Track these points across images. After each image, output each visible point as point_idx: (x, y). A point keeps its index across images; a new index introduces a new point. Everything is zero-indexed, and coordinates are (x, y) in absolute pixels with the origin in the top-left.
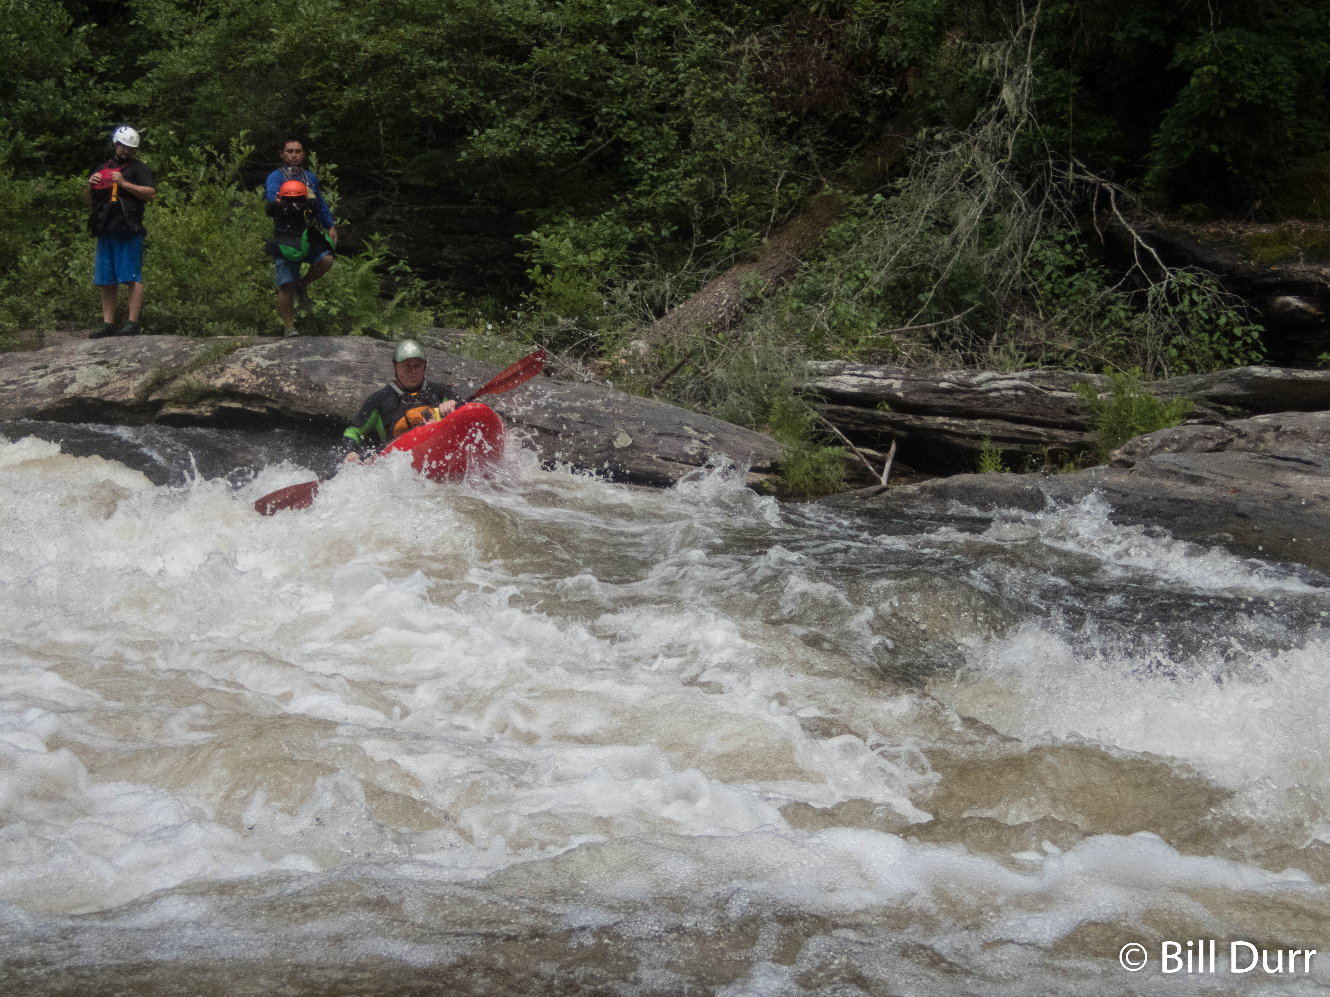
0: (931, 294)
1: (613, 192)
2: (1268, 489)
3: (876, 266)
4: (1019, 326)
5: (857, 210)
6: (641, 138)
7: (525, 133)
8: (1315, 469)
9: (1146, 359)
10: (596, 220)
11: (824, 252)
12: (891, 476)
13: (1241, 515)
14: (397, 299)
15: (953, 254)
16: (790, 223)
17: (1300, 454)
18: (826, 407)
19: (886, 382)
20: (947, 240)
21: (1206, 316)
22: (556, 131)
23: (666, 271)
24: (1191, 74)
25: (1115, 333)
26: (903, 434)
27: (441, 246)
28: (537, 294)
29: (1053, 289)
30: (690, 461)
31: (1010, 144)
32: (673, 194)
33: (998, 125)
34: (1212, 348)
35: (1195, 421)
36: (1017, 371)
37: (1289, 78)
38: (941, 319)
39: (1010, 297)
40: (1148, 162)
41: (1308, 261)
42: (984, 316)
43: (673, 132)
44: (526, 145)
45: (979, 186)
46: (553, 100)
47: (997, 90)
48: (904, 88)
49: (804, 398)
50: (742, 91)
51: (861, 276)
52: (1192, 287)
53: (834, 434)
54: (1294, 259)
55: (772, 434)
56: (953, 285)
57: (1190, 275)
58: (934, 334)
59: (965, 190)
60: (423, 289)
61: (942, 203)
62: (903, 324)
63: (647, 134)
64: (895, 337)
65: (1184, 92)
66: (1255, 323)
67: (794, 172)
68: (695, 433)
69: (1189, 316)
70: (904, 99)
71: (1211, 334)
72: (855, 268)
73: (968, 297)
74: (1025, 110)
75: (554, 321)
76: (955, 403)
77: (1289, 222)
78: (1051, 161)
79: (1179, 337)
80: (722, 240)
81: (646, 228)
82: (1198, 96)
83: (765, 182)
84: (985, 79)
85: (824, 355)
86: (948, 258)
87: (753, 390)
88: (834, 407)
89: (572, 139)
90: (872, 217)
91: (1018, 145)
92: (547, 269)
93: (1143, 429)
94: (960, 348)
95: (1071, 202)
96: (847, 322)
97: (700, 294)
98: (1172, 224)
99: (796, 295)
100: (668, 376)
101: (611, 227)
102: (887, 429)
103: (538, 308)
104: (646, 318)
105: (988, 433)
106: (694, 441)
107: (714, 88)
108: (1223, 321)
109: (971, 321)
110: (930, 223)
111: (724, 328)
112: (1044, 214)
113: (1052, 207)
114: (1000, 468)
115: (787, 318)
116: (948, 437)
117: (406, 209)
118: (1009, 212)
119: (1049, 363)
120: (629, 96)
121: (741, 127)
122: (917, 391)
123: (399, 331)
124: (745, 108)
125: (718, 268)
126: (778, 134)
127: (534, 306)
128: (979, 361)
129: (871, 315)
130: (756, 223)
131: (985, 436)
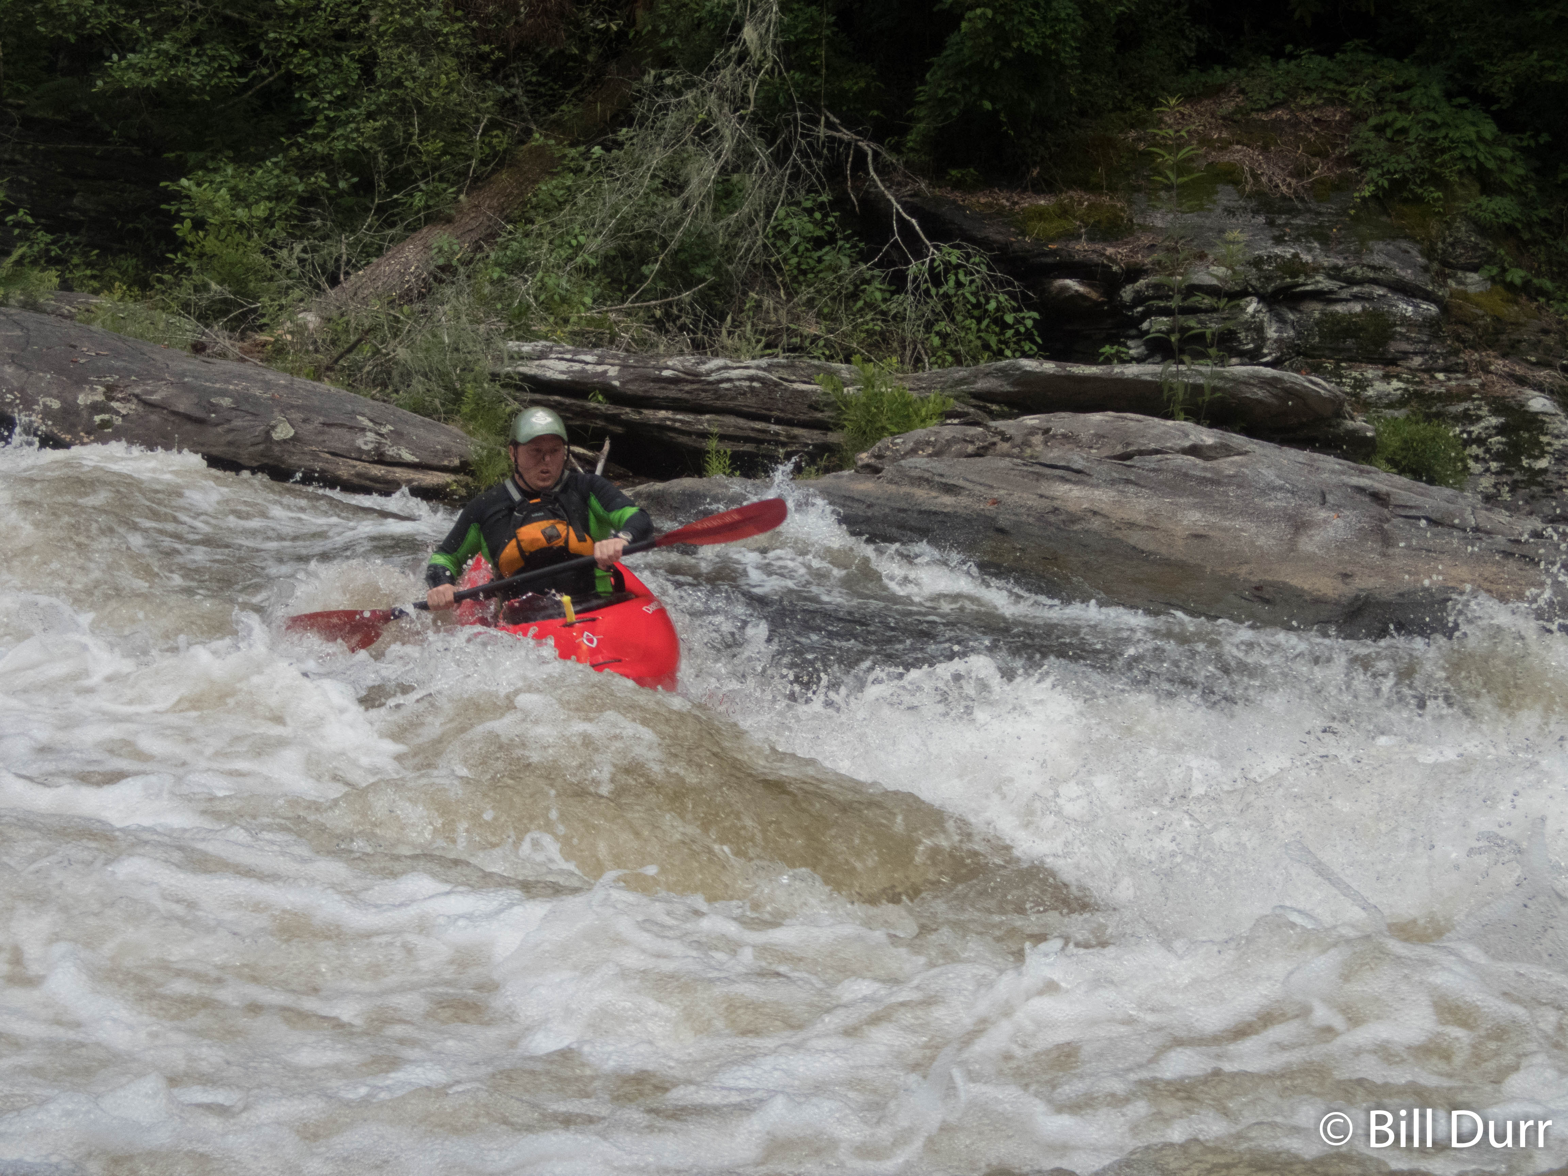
0: (657, 266)
1: (282, 135)
2: (1031, 500)
3: (593, 231)
4: (758, 305)
5: (572, 165)
6: (315, 71)
7: (174, 60)
8: (1086, 478)
9: (904, 348)
10: (260, 167)
11: (532, 213)
13: (1001, 531)
14: (15, 256)
15: (683, 219)
16: (493, 178)
17: (1069, 461)
18: (528, 396)
19: (600, 369)
20: (676, 203)
21: (973, 300)
22: (213, 58)
23: (344, 230)
24: (961, 17)
25: (868, 317)
26: (619, 430)
27: (71, 193)
28: (187, 255)
29: (799, 263)
30: (364, 457)
31: (751, 93)
32: (354, 140)
33: (739, 70)
34: (979, 338)
35: (956, 421)
36: (753, 358)
37: (1073, 25)
38: (667, 296)
39: (749, 271)
40: (911, 119)
41: (1091, 239)
42: (718, 294)
43: (353, 65)
44: (175, 75)
45: (715, 141)
46: (210, 22)
47: (738, 27)
48: (631, 22)
49: (502, 386)
50: (438, 19)
51: (574, 242)
52: (959, 266)
54: (1075, 236)
55: (463, 427)
56: (682, 256)
57: (957, 252)
58: (658, 313)
59: (699, 145)
60: (47, 244)
61: (671, 159)
62: (623, 301)
63: (323, 66)
64: (612, 316)
65: (954, 38)
66: (1029, 309)
67: (499, 117)
68: (371, 424)
69: (954, 300)
70: (631, 35)
71: (979, 321)
72: (568, 233)
73: (700, 271)
74: (770, 52)
75: (206, 287)
76: (679, 395)
77: (1071, 193)
78: (799, 114)
79: (943, 324)
80: (411, 196)
81: (320, 178)
82: (969, 43)
83: (463, 128)
84: (724, 15)
85: (527, 335)
86: (678, 224)
87: (442, 375)
88: (537, 396)
89: (231, 69)
90: (590, 173)
91: (761, 94)
92: (199, 224)
93: (895, 430)
94: (689, 331)
95: (821, 163)
96: (556, 297)
97: (382, 260)
98: (937, 192)
99: (498, 264)
100: (341, 356)
101: (278, 176)
102: (600, 423)
103: (189, 271)
104: (317, 287)
105: (715, 430)
106: (368, 434)
107: (404, 13)
108: (992, 305)
109: (703, 299)
110: (657, 183)
111: (411, 301)
112: (791, 175)
113: (799, 168)
114: (728, 471)
115: (486, 291)
116: (672, 435)
117: (29, 147)
118: (750, 171)
119: (789, 350)
120: (302, 20)
121: (436, 60)
122: (636, 380)
123: (17, 295)
124: (440, 39)
125: (406, 228)
126: (479, 70)
127: (183, 268)
128: (711, 346)
129: (585, 289)
130: (453, 178)
131: (710, 435)
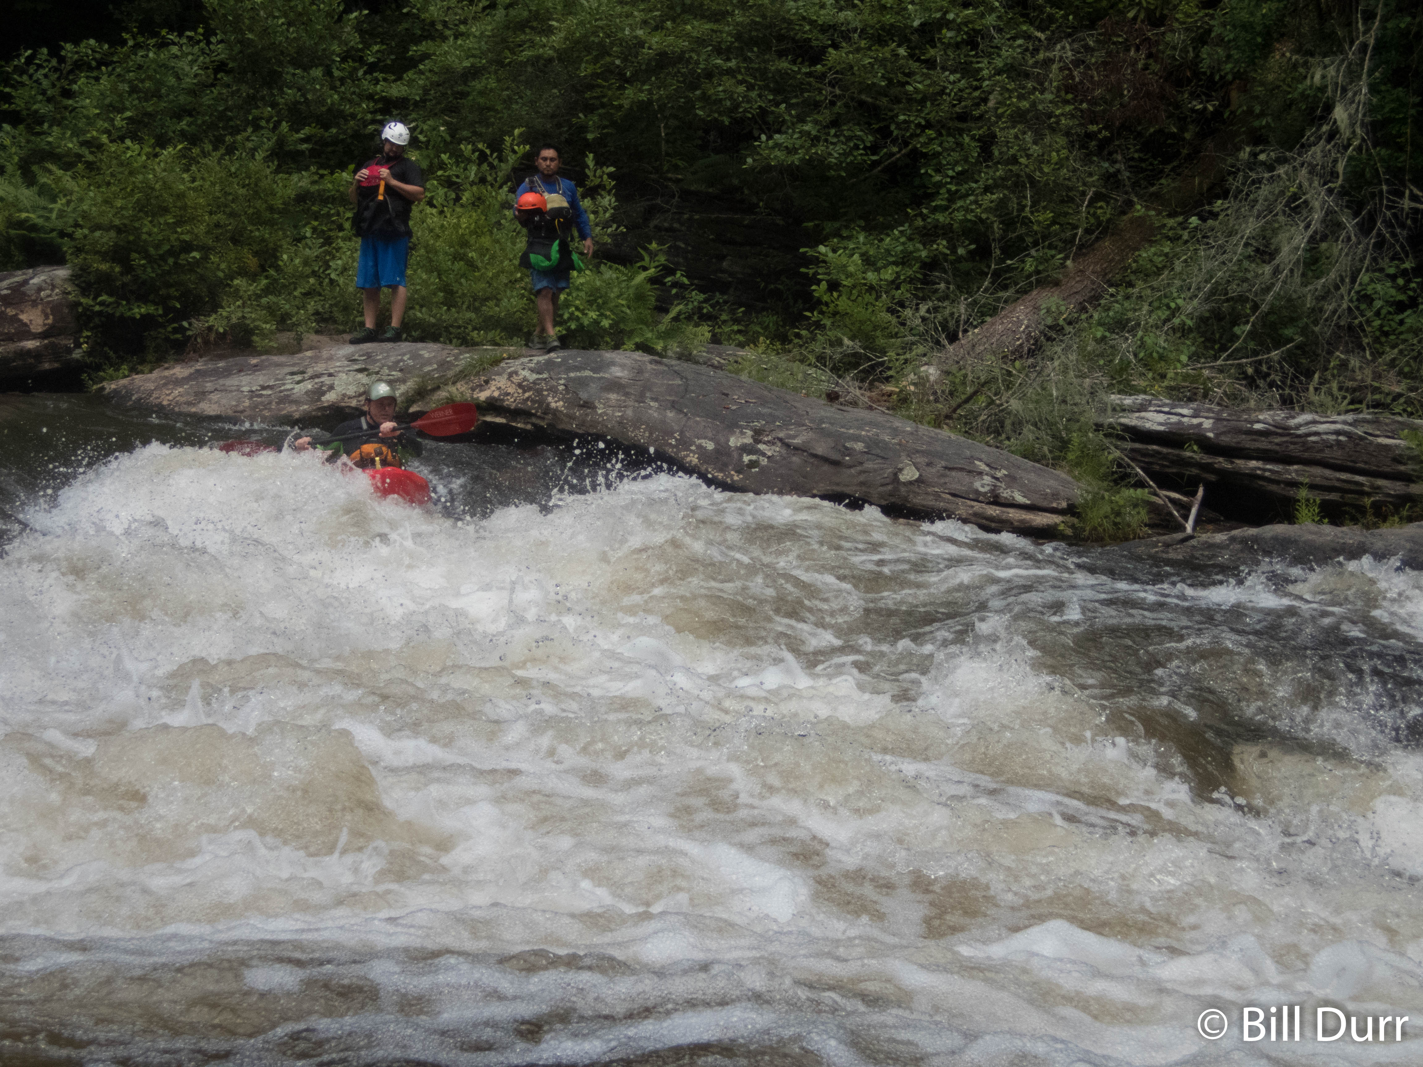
0: (1248, 327)
1: (907, 206)
3: (1189, 294)
4: (1344, 365)
5: (1170, 234)
6: (939, 149)
7: (815, 140)
10: (888, 235)
11: (1133, 277)
12: (1197, 522)
14: (673, 312)
15: (1273, 285)
16: (1096, 245)
18: (1129, 445)
19: (1195, 421)
20: (1268, 269)
22: (849, 139)
23: (962, 292)
26: (1212, 478)
27: (722, 258)
28: (822, 313)
29: (1381, 326)
30: (981, 498)
31: (1340, 167)
32: (972, 211)
33: (1329, 147)
36: (1339, 414)
38: (1257, 355)
39: (1334, 333)
42: (1304, 353)
43: (974, 144)
44: (816, 153)
45: (1305, 212)
46: (846, 105)
47: (1329, 108)
48: (1226, 103)
49: (1105, 435)
50: (1051, 102)
51: (1173, 305)
53: (1137, 474)
55: (1070, 472)
56: (1272, 318)
58: (1250, 371)
59: (1290, 215)
60: (700, 302)
61: (1263, 229)
62: (1216, 358)
63: (946, 145)
64: (1206, 372)
67: (1103, 190)
68: (987, 469)
70: (1226, 115)
72: (1166, 296)
73: (1288, 332)
74: (1358, 131)
75: (840, 343)
76: (1269, 447)
78: (1385, 188)
80: (1023, 262)
81: (942, 245)
83: (1071, 200)
84: (1315, 96)
85: (1129, 389)
86: (1268, 289)
87: (1051, 425)
88: (1137, 446)
89: (865, 148)
90: (1187, 242)
91: (1349, 169)
92: (834, 286)
94: (1278, 387)
95: (1405, 232)
96: (1155, 355)
97: (997, 319)
99: (1100, 324)
100: (959, 406)
101: (903, 244)
102: (1195, 471)
103: (824, 327)
104: (938, 343)
105: (1304, 480)
106: (985, 477)
107: (1021, 97)
109: (1290, 358)
110: (1250, 250)
111: (1021, 357)
112: (1375, 244)
113: (1384, 237)
114: (1317, 519)
115: (1090, 348)
116: (1261, 483)
117: (686, 216)
118: (1337, 240)
119: (1374, 407)
120: (928, 104)
121: (1047, 140)
122: (1229, 432)
123: (674, 347)
124: (1053, 120)
125: (1017, 292)
126: (1087, 148)
127: (818, 325)
128: (1298, 402)
129: (1182, 347)
130: (1060, 244)
131: (1302, 484)
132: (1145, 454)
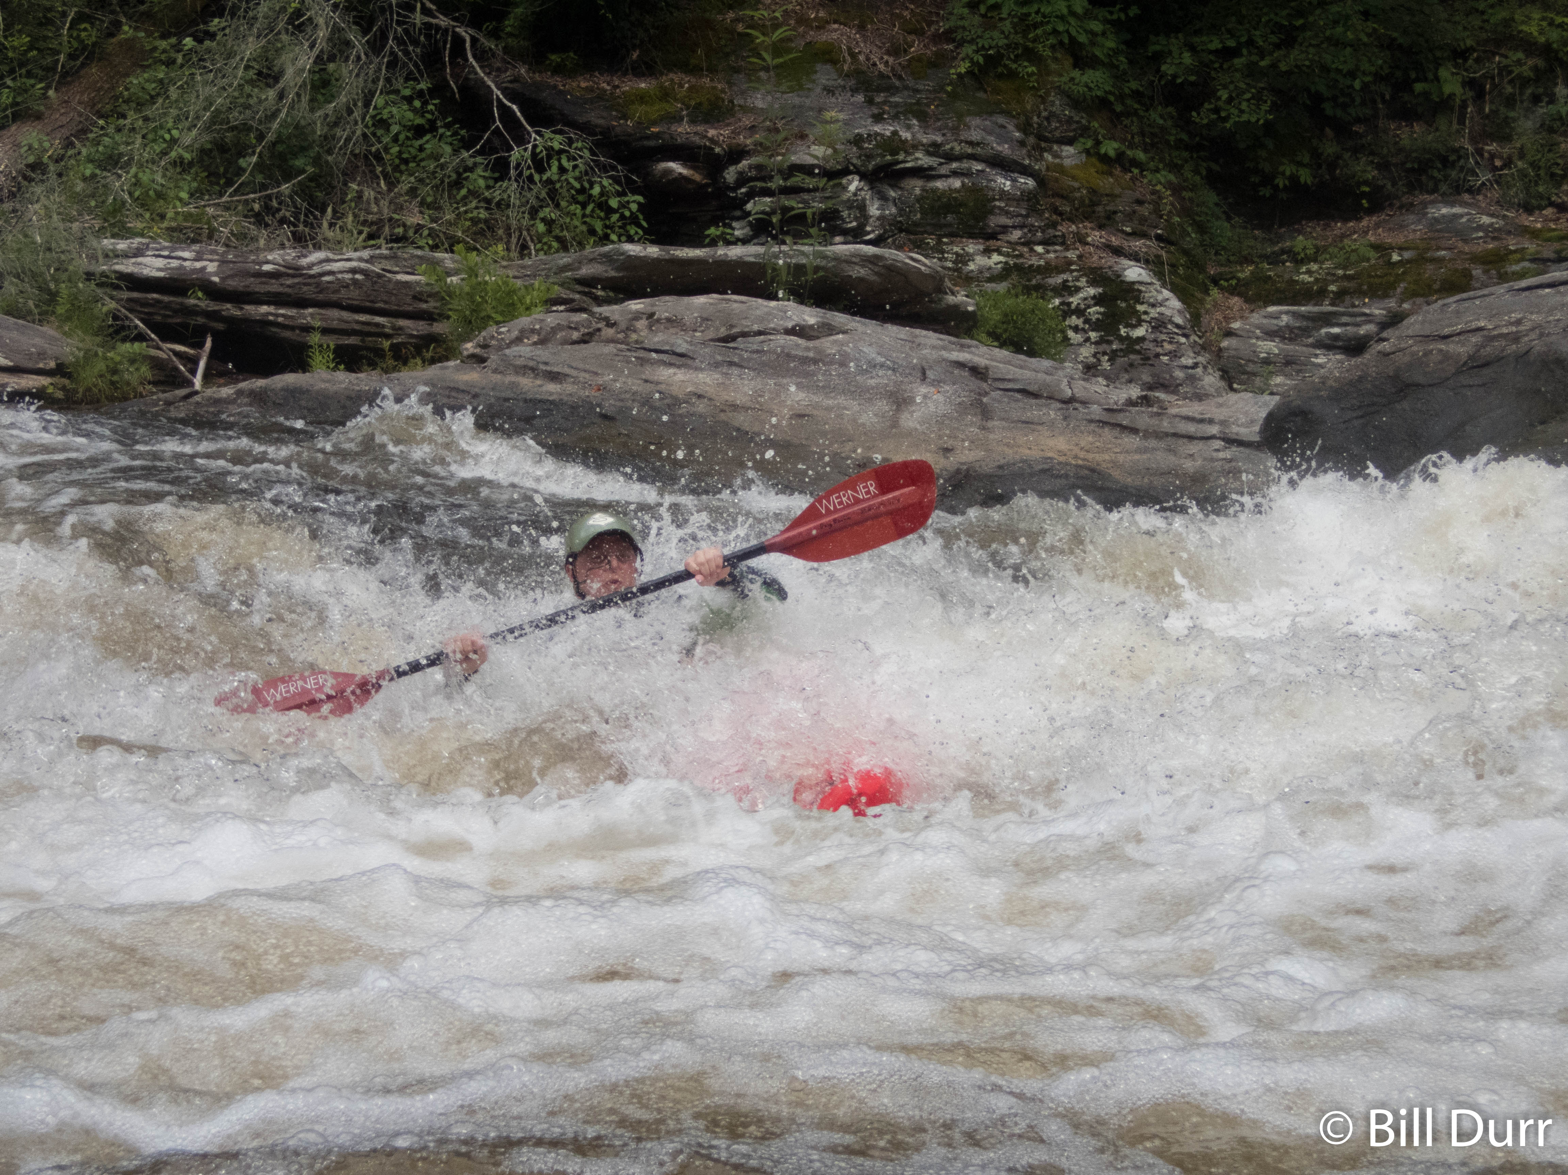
0: (255, 159)
2: (636, 385)
3: (187, 124)
4: (359, 196)
5: (163, 57)
8: (690, 362)
9: (510, 235)
11: (124, 107)
12: (206, 377)
13: (606, 417)
15: (278, 111)
16: (82, 73)
17: (673, 345)
18: (125, 295)
19: (198, 265)
20: (272, 94)
21: (577, 185)
25: (472, 205)
26: (220, 326)
29: (400, 152)
34: (585, 223)
35: (562, 308)
36: (356, 250)
38: (266, 189)
39: (349, 161)
40: (509, 3)
41: (693, 121)
42: (319, 186)
45: (309, 30)
49: (98, 285)
51: (167, 137)
52: (561, 152)
53: (136, 327)
54: (679, 120)
55: (60, 327)
56: (280, 148)
57: (559, 137)
58: (257, 207)
59: (293, 34)
61: (265, 49)
62: (221, 195)
64: (210, 211)
66: (633, 193)
67: (87, 10)
69: (558, 185)
71: (584, 206)
72: (161, 127)
73: (299, 162)
76: (281, 289)
77: (671, 75)
79: (547, 210)
83: (49, 22)
85: (122, 232)
86: (275, 115)
87: (34, 275)
88: (135, 295)
90: (182, 66)
93: (500, 319)
94: (290, 223)
95: (418, 50)
96: (151, 193)
98: (537, 77)
99: (90, 160)
102: (201, 320)
105: (318, 324)
108: (596, 190)
109: (303, 191)
110: (251, 73)
112: (388, 64)
113: (396, 56)
114: (332, 365)
115: (79, 188)
116: (274, 329)
118: (347, 60)
119: (392, 241)
122: (235, 275)
128: (313, 239)
129: (181, 184)
130: (41, 73)
131: (313, 328)
132: (144, 304)
